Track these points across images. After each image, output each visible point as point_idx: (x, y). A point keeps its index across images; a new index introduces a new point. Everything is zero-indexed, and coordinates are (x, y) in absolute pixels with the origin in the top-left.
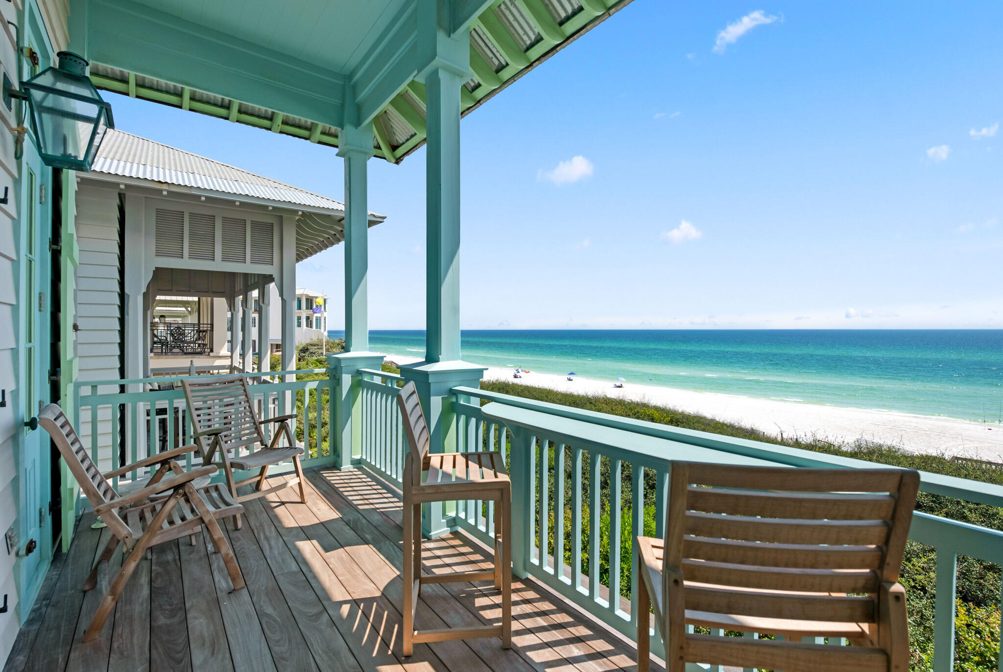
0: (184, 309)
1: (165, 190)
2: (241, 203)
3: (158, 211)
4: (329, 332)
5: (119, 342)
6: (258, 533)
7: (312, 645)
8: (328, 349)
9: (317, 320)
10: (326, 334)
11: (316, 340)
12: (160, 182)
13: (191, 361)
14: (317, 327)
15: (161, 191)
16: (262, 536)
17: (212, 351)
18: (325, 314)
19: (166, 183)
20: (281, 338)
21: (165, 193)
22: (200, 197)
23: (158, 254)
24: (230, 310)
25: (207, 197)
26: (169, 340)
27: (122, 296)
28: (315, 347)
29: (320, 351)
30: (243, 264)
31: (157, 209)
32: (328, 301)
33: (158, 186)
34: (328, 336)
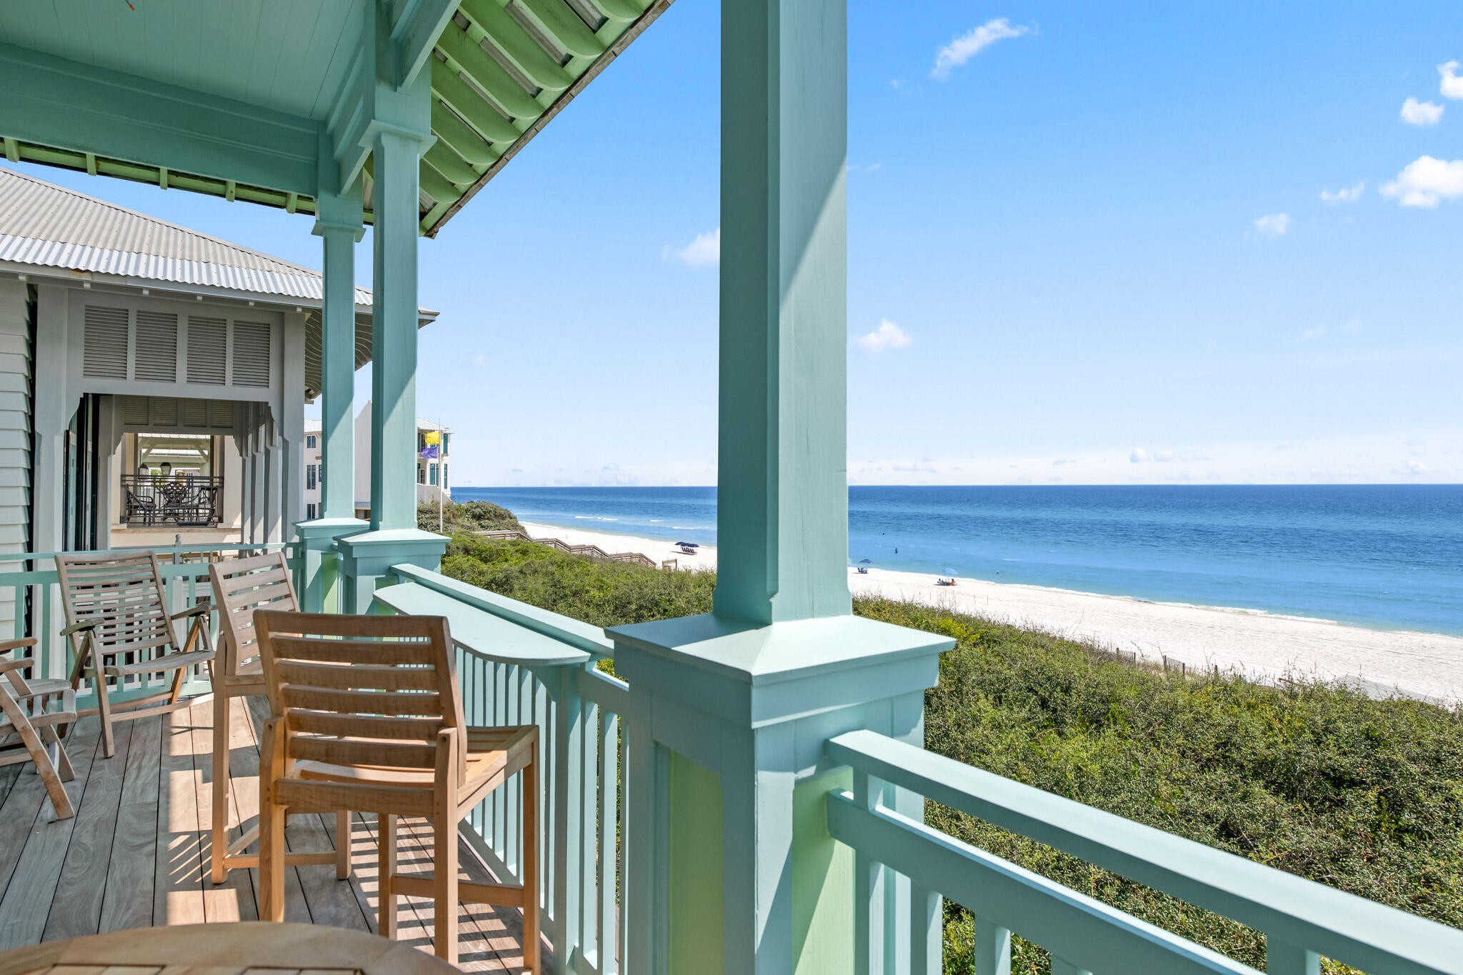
0: (197, 452)
1: (87, 282)
2: (205, 297)
3: (89, 309)
4: (452, 489)
5: (24, 504)
6: (132, 763)
7: (113, 872)
8: (449, 519)
9: (432, 469)
10: (448, 493)
11: (430, 503)
12: (77, 270)
13: (177, 536)
14: (432, 482)
15: (81, 283)
16: (136, 765)
17: (221, 520)
18: (446, 460)
19: (87, 271)
20: (369, 500)
21: (87, 286)
22: (140, 290)
23: (88, 373)
24: (241, 455)
25: (151, 291)
26: (157, 502)
27: (32, 437)
28: (427, 516)
29: (435, 522)
30: (221, 387)
31: (87, 306)
32: (451, 439)
33: (76, 277)
34: (452, 497)
